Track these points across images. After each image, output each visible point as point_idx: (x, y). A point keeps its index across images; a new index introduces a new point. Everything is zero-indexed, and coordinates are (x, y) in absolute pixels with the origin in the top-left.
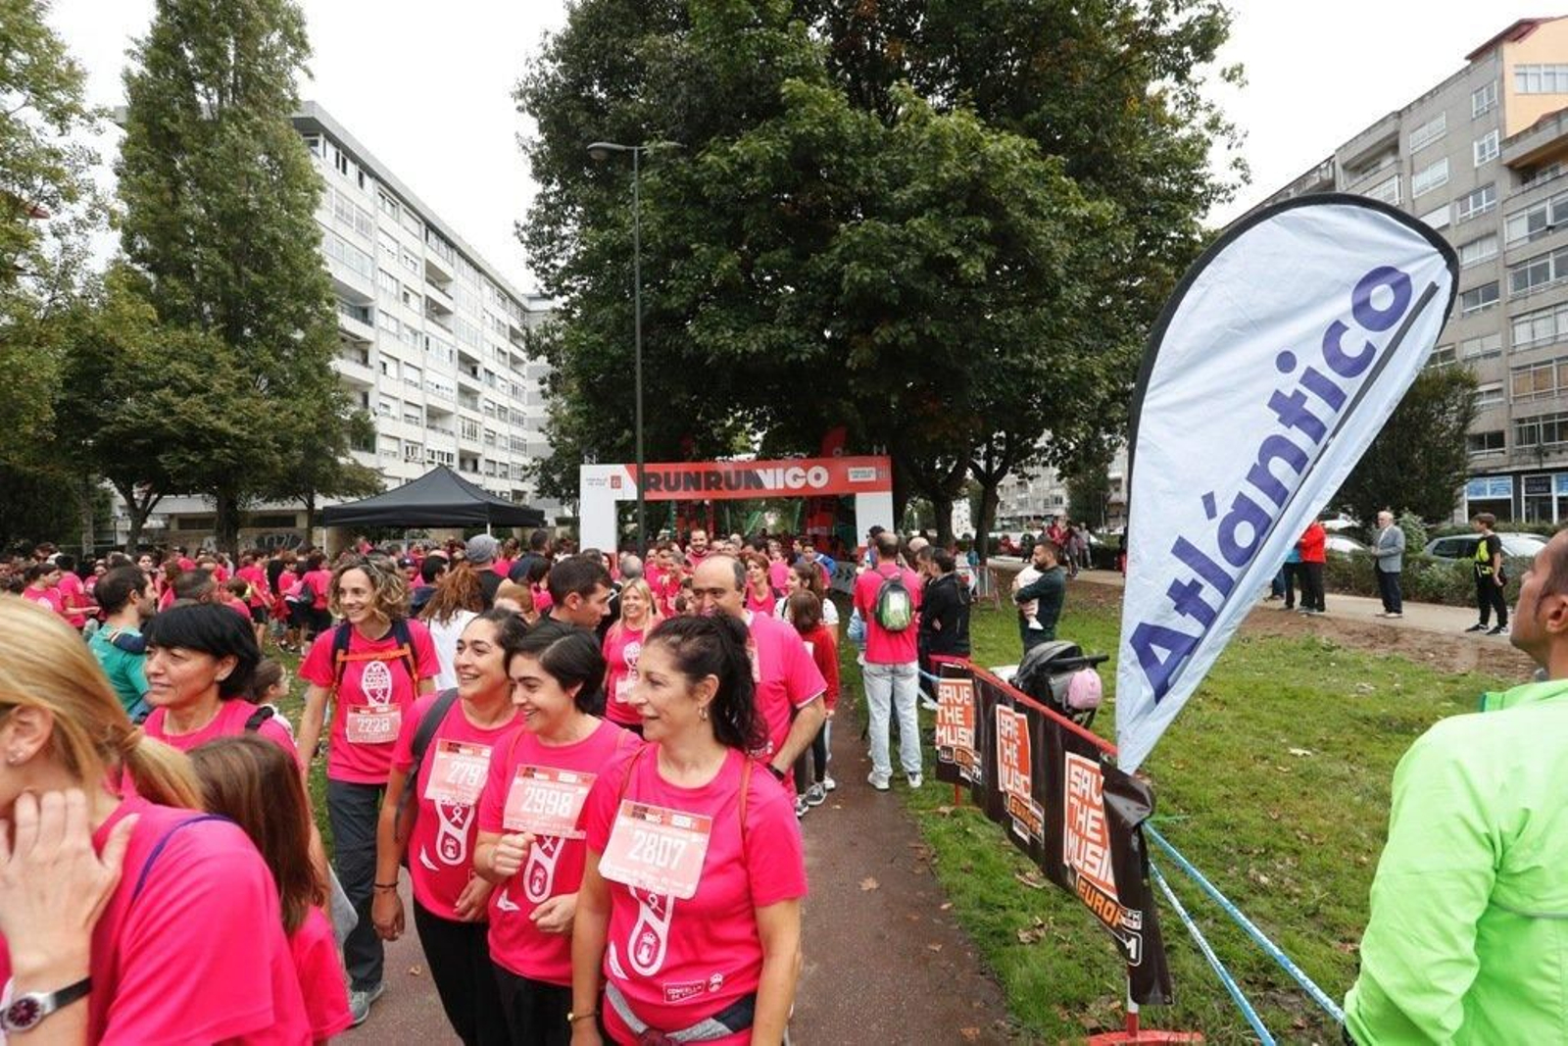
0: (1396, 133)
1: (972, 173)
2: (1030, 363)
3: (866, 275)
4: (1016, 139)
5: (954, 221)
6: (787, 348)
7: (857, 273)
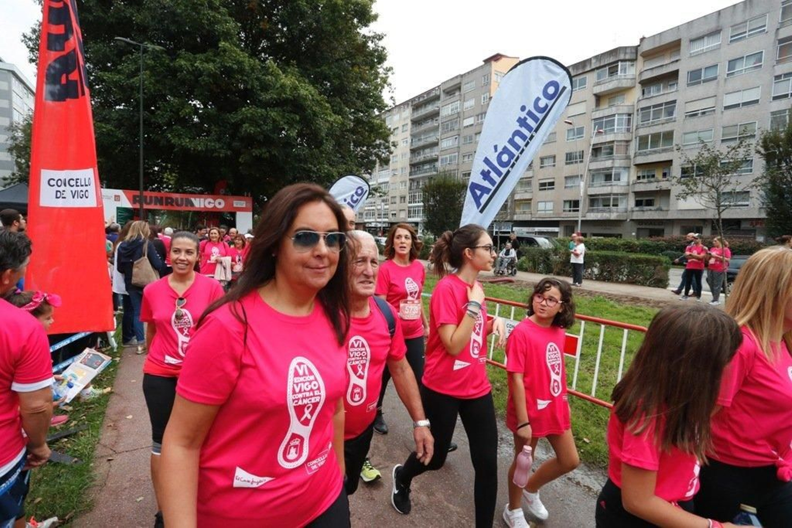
0: (460, 83)
1: (294, 96)
2: (311, 168)
3: (252, 130)
4: (311, 88)
5: (286, 114)
6: (215, 150)
7: (247, 128)
